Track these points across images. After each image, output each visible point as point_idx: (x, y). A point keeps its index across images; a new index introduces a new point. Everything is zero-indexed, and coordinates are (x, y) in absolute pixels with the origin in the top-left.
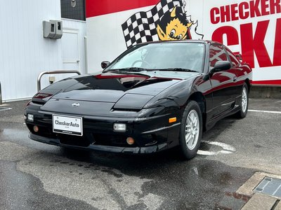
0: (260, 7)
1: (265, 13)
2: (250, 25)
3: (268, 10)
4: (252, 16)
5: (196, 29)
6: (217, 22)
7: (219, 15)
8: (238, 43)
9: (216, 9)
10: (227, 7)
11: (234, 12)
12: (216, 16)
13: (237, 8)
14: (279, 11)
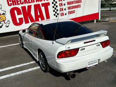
1: (29, 2)
2: (25, 7)
4: (25, 3)
5: (1, 8)
6: (11, 5)
8: (21, 14)
11: (18, 1)
12: (10, 3)
14: (34, 2)
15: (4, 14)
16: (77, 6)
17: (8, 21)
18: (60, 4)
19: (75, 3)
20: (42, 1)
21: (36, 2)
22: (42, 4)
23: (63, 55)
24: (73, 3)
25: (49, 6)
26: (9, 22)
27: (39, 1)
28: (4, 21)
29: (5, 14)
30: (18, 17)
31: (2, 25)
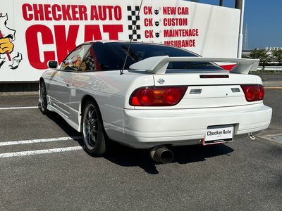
0: (71, 12)
1: (75, 19)
2: (63, 27)
3: (78, 16)
4: (65, 19)
5: (5, 23)
6: (31, 18)
7: (32, 12)
8: (53, 43)
9: (29, 5)
10: (41, 6)
11: (48, 12)
12: (29, 13)
13: (50, 9)
14: (86, 19)
15: (10, 36)
16: (187, 43)
17: (18, 56)
18: (146, 32)
19: (183, 36)
20: (105, 19)
21: (92, 19)
22: (104, 26)
23: (145, 98)
24: (177, 33)
25: (119, 34)
26: (20, 58)
27: (97, 19)
28: (8, 53)
29: (12, 38)
30: (43, 48)
31: (3, 62)
